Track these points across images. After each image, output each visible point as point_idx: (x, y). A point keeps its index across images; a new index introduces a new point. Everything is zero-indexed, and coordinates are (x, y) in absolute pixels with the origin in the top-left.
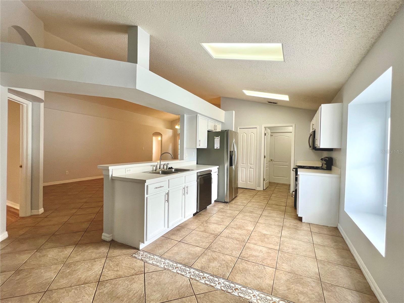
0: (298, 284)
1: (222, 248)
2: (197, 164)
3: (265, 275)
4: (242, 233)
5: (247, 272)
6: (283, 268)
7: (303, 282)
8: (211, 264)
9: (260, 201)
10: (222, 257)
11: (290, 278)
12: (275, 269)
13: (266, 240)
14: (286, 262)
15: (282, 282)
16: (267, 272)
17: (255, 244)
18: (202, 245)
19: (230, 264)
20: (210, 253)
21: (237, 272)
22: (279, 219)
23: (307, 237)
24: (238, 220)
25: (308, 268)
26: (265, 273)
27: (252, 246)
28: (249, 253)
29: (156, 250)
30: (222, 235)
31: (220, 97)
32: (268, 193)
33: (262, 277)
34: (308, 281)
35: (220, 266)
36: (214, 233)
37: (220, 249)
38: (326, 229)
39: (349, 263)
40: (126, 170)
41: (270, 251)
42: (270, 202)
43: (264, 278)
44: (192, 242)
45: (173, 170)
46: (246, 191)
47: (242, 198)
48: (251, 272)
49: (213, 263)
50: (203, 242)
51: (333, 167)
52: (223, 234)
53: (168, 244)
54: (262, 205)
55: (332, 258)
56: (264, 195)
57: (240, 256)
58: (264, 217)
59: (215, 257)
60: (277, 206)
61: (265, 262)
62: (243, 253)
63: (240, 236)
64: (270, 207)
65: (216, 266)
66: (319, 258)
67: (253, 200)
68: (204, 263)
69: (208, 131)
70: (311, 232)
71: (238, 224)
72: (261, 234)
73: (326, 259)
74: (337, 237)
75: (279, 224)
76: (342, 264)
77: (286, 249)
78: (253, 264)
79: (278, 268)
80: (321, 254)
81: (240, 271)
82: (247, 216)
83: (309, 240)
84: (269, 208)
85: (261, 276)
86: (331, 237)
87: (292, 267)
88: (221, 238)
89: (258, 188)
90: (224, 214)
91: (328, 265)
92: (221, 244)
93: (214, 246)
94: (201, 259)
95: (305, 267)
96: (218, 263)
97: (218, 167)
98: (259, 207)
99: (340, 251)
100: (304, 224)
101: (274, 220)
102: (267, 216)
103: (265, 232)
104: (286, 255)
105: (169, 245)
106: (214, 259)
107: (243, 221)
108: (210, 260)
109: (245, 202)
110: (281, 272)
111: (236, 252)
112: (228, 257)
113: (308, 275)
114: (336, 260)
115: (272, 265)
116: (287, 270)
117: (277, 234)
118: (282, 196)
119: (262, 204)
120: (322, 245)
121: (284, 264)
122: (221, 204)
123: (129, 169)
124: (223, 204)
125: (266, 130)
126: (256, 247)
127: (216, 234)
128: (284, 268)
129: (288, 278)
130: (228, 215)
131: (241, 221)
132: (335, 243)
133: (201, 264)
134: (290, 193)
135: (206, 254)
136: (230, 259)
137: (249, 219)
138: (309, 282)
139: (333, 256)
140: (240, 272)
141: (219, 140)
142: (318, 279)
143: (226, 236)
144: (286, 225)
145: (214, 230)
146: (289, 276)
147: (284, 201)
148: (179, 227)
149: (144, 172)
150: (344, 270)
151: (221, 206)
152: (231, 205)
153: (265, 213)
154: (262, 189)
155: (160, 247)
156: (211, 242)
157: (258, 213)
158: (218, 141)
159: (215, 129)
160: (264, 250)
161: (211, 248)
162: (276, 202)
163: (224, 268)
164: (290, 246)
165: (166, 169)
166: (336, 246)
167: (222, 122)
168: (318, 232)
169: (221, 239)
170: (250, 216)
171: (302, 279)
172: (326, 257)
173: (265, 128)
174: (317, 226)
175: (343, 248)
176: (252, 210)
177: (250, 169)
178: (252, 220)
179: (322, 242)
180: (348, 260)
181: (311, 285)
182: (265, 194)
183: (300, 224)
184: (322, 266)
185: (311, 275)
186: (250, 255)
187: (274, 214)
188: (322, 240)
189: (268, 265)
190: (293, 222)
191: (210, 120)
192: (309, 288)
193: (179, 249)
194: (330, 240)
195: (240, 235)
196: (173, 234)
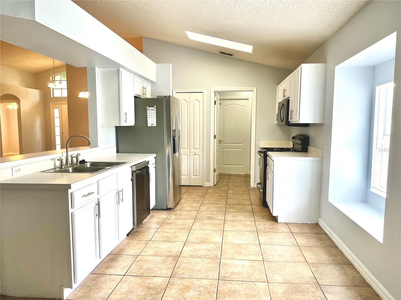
0: (298, 293)
1: (192, 272)
2: (118, 152)
3: (259, 292)
4: (210, 248)
5: (237, 293)
6: (275, 280)
7: (302, 290)
8: (186, 295)
9: (215, 201)
10: (197, 283)
11: (287, 288)
12: (267, 283)
13: (243, 251)
14: (276, 272)
15: (280, 295)
16: (259, 288)
17: (233, 259)
18: (161, 273)
19: (211, 289)
20: (178, 281)
21: (224, 297)
22: (249, 223)
23: (289, 240)
24: (196, 231)
25: (302, 274)
26: (258, 290)
27: (229, 262)
28: (229, 271)
29: (91, 294)
30: (185, 256)
31: (141, 38)
32: (222, 189)
33: (256, 295)
34: (306, 288)
35: (199, 295)
36: (171, 254)
37: (190, 274)
38: (306, 227)
39: (340, 260)
40: (14, 169)
41: (253, 264)
42: (230, 201)
43: (258, 296)
44: (144, 272)
45: (88, 165)
46: (191, 189)
47: (189, 200)
48: (241, 293)
49: (188, 293)
50: (161, 269)
51: (310, 148)
52: (184, 254)
53: (107, 283)
54: (221, 207)
55: (323, 259)
56: (217, 193)
57: (220, 276)
58: (230, 223)
59: (188, 284)
60: (240, 206)
61: (253, 278)
62: (222, 273)
63: (209, 253)
64: (232, 208)
65: (195, 296)
66: (310, 261)
67: (206, 202)
68: (176, 295)
69: (135, 97)
70: (292, 233)
71: (199, 237)
72: (235, 246)
73: (317, 261)
74: (320, 235)
75: (252, 229)
76: (334, 263)
77: (270, 257)
78: (240, 283)
79: (270, 281)
80: (310, 256)
81: (228, 294)
82: (206, 224)
83: (292, 243)
84: (231, 210)
85: (254, 294)
86: (314, 235)
87: (285, 277)
88: (184, 259)
89: (206, 184)
90: (173, 227)
91: (320, 267)
92: (188, 268)
93: (180, 272)
94: (169, 292)
95: (299, 273)
96: (194, 291)
97: (155, 155)
98: (218, 211)
99: (328, 249)
100: (280, 225)
101: (244, 224)
102: (233, 221)
103: (238, 242)
104: (273, 264)
105: (110, 283)
106: (188, 288)
107: (204, 232)
108: (182, 290)
109: (195, 205)
110: (275, 284)
111: (213, 273)
112: (205, 281)
113: (305, 282)
114: (327, 260)
115: (262, 279)
116: (281, 281)
117: (254, 242)
118: (242, 191)
119: (221, 205)
120: (308, 246)
121: (274, 276)
122: (163, 213)
123: (17, 168)
124: (165, 212)
125: (215, 95)
126: (235, 262)
127: (175, 256)
128: (277, 280)
129: (285, 289)
130: (180, 226)
131: (201, 232)
132: (321, 241)
133: (172, 298)
134: (250, 187)
135: (173, 284)
136: (209, 283)
137: (212, 228)
138: (308, 288)
139: (323, 256)
140: (227, 296)
141: (155, 112)
142: (315, 283)
143: (191, 255)
144: (260, 229)
145: (168, 250)
146: (285, 287)
147: (246, 198)
148: (111, 256)
149: (43, 172)
150: (338, 268)
151: (163, 215)
152: (178, 212)
153: (229, 217)
154: (212, 185)
155: (97, 288)
156: (172, 267)
157: (219, 218)
158: (153, 114)
159: (144, 94)
160: (246, 263)
161: (177, 274)
162: (237, 201)
163: (205, 295)
164: (274, 254)
165: (77, 164)
166: (322, 245)
167: (152, 82)
168: (300, 231)
169: (185, 261)
170: (210, 224)
171: (300, 287)
172: (316, 258)
173: (215, 92)
174: (296, 224)
175: (330, 246)
176: (209, 216)
177: (194, 156)
178: (216, 229)
179: (307, 243)
180: (338, 257)
181: (311, 291)
182: (219, 191)
183: (277, 225)
184: (315, 269)
185: (308, 281)
186: (231, 273)
187: (241, 217)
188: (306, 240)
189: (258, 280)
190: (268, 224)
191: (137, 79)
192: (309, 295)
193: (129, 285)
194: (314, 239)
195: (208, 251)
196: (108, 267)
